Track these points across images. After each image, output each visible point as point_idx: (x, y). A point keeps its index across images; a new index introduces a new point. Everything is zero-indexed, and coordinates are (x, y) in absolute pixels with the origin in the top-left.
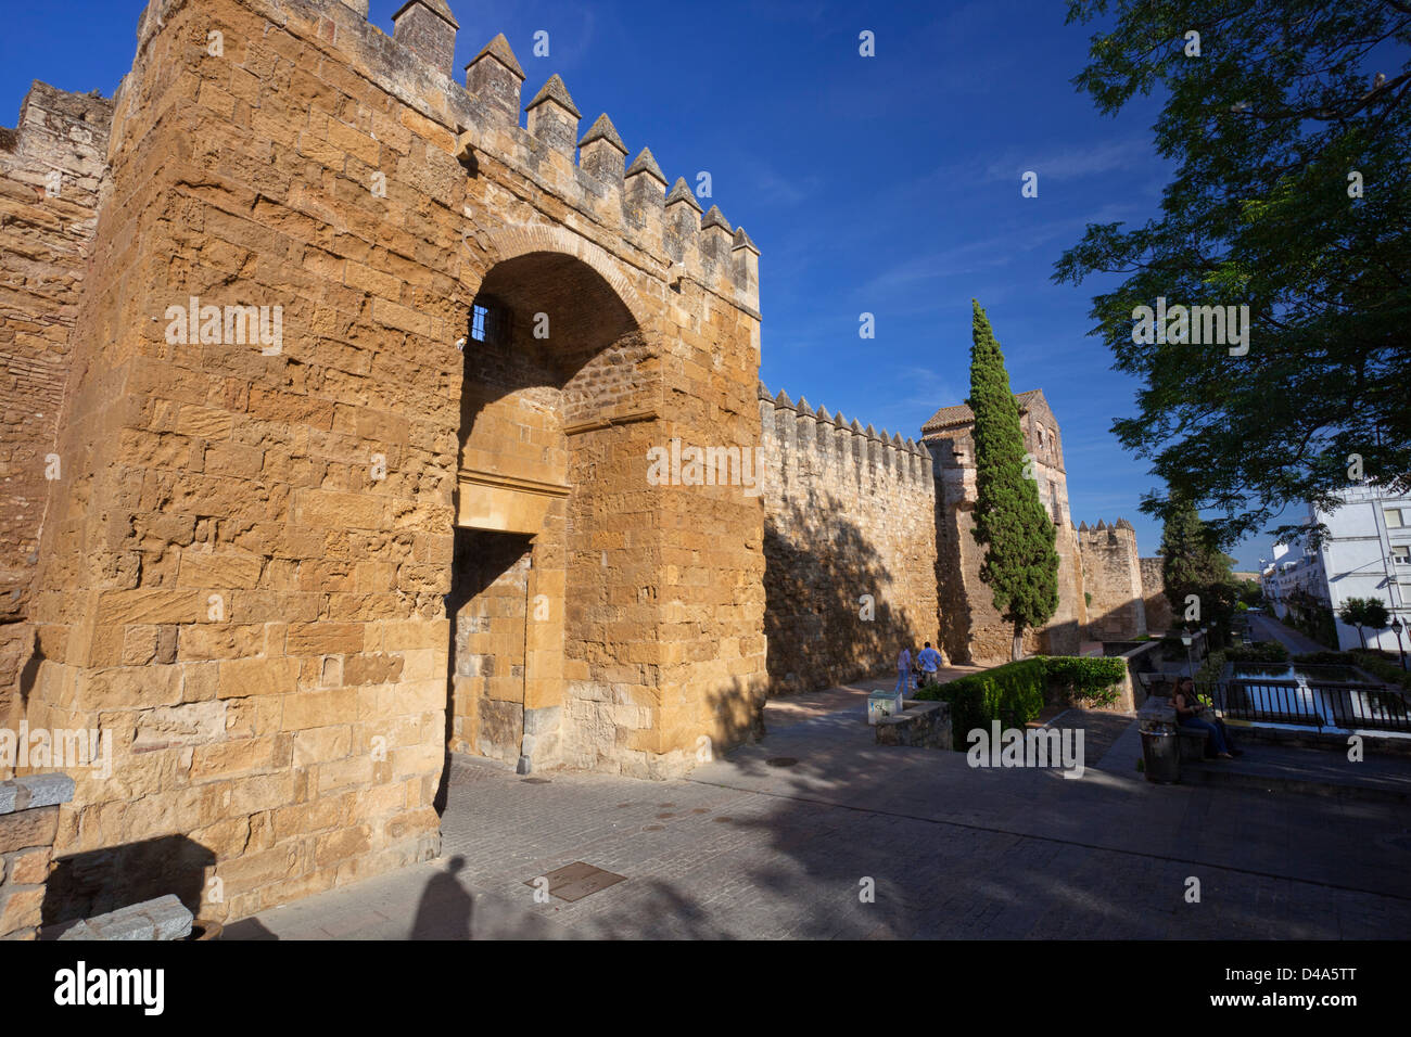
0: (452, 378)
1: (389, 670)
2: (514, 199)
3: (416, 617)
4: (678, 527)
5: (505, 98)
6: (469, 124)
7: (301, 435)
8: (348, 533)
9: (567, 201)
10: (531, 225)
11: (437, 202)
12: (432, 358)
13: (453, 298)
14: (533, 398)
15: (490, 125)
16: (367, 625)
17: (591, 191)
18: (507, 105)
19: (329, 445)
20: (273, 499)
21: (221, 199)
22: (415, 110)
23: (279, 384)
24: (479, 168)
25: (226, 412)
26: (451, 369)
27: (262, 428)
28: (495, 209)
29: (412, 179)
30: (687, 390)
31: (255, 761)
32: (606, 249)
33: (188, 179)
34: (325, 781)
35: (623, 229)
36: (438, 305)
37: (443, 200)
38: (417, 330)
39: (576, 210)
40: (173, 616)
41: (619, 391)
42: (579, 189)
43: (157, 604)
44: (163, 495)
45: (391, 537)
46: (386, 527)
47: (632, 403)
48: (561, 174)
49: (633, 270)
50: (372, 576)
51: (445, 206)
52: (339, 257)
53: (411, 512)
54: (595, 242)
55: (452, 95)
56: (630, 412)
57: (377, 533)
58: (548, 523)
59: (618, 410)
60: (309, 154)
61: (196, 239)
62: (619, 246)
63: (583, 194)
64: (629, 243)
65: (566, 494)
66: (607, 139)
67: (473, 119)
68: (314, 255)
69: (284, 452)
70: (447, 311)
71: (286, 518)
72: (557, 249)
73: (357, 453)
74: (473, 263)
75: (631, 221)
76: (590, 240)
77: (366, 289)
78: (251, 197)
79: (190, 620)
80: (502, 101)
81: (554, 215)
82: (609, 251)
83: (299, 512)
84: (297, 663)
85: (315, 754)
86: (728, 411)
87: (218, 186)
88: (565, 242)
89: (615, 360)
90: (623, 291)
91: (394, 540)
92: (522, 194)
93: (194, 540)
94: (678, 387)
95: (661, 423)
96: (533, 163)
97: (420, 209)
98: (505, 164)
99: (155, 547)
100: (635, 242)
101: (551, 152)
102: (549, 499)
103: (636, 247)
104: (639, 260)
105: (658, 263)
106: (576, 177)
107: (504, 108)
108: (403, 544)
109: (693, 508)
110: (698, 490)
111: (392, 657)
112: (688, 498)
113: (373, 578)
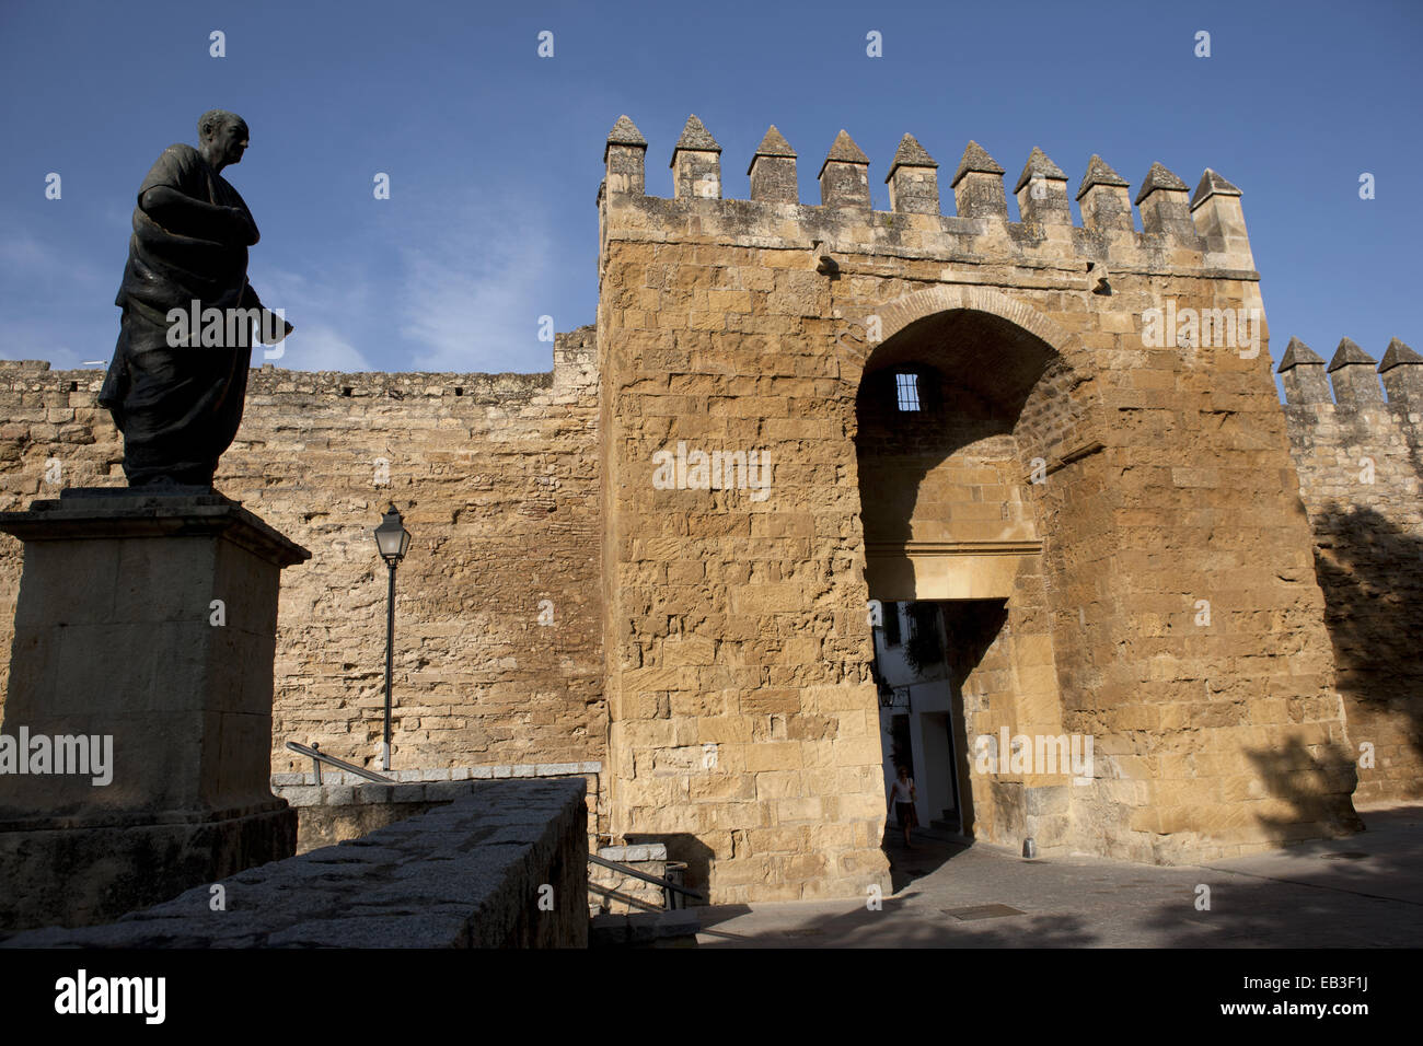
0: (847, 468)
1: (826, 728)
2: (881, 280)
3: (845, 683)
4: (1152, 567)
5: (852, 192)
6: (823, 235)
7: (727, 544)
8: (775, 616)
9: (938, 258)
10: (904, 297)
11: (807, 318)
12: (826, 455)
13: (837, 397)
14: (979, 453)
15: (842, 225)
16: (802, 691)
17: (965, 235)
18: (856, 197)
19: (750, 548)
20: (715, 596)
21: (648, 388)
22: (773, 249)
23: (707, 510)
24: (840, 269)
25: (675, 538)
26: (844, 460)
27: (700, 545)
28: (864, 299)
29: (781, 308)
30: (1141, 402)
31: (730, 791)
32: (996, 285)
33: (627, 383)
34: (783, 813)
35: (1015, 255)
36: (823, 408)
37: (811, 314)
39: (950, 262)
40: (664, 686)
41: (1062, 425)
42: (950, 239)
43: (654, 677)
44: (646, 604)
45: (813, 615)
46: (807, 608)
47: (1076, 437)
48: (928, 235)
49: (1038, 294)
50: (800, 650)
51: (814, 318)
52: (734, 398)
53: (827, 592)
54: (981, 284)
55: (803, 217)
56: (1076, 447)
57: (799, 614)
58: (1019, 584)
59: (1067, 446)
60: (698, 327)
61: (638, 422)
62: (1013, 274)
63: (957, 241)
64: (1025, 268)
65: (1039, 549)
66: (974, 171)
67: (825, 228)
68: (717, 402)
69: (718, 560)
70: (834, 409)
71: (727, 610)
72: (937, 309)
73: (773, 550)
74: (851, 357)
75: (1023, 242)
76: (975, 284)
77: (759, 415)
78: (666, 378)
79: (675, 688)
80: (850, 197)
81: (926, 277)
82: (1001, 286)
83: (735, 604)
84: (749, 720)
85: (774, 792)
86: (1218, 413)
87: (645, 380)
88: (946, 298)
89: (1050, 393)
90: (1029, 321)
91: (816, 619)
92: (888, 273)
93: (669, 633)
94: (1126, 406)
95: (1109, 452)
96: (894, 238)
97: (793, 330)
98: (864, 254)
99: (648, 639)
100: (1033, 263)
101: (912, 218)
102: (1016, 559)
103: (1036, 269)
104: (1044, 280)
105: (1071, 273)
106: (945, 229)
107: (853, 202)
108: (825, 620)
109: (1174, 542)
110: (1179, 519)
111: (827, 717)
112: (1163, 531)
113: (802, 651)
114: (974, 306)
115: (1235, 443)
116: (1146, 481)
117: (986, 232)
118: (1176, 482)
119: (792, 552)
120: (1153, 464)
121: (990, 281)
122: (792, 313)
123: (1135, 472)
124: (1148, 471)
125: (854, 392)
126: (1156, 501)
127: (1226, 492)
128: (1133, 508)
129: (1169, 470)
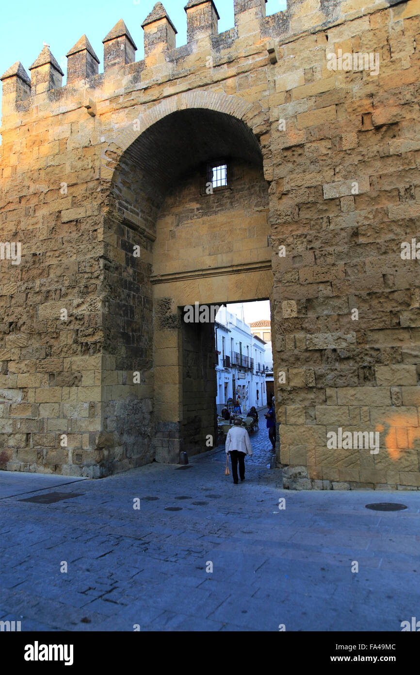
0: (99, 231)
1: (75, 381)
2: (127, 110)
5: (114, 59)
7: (38, 283)
8: (55, 320)
9: (161, 81)
10: (140, 116)
11: (85, 147)
12: (87, 227)
13: (98, 190)
16: (65, 359)
17: (180, 59)
18: (118, 61)
19: (47, 284)
20: (30, 311)
21: (11, 207)
22: (70, 111)
23: (29, 266)
25: (15, 283)
27: (26, 285)
28: (118, 125)
29: (73, 145)
31: (28, 413)
34: (50, 426)
35: (214, 59)
36: (90, 198)
37: (88, 143)
38: (79, 217)
39: (169, 81)
40: (5, 358)
42: (171, 65)
43: (1, 354)
45: (74, 318)
46: (70, 315)
48: (156, 67)
49: (230, 82)
51: (90, 146)
52: (47, 203)
53: (82, 304)
55: (88, 87)
60: (34, 168)
62: (212, 74)
63: (175, 65)
64: (220, 65)
67: (99, 88)
68: (39, 208)
69: (33, 292)
70: (95, 198)
71: (34, 318)
72: (160, 117)
73: (58, 284)
74: (108, 164)
75: (221, 46)
76: (185, 91)
77: (57, 210)
78: (19, 200)
79: (10, 359)
80: (113, 62)
82: (203, 86)
83: (38, 314)
84: (39, 375)
85: (46, 415)
87: (9, 203)
88: (166, 107)
92: (132, 103)
93: (10, 332)
96: (136, 79)
97: (78, 157)
101: (148, 60)
103: (229, 63)
104: (234, 70)
105: (256, 56)
106: (168, 60)
107: (114, 64)
108: (80, 320)
109: (317, 244)
110: (324, 225)
111: (76, 374)
112: (308, 237)
113: (67, 338)
114: (183, 108)
115: (391, 150)
116: (298, 200)
117: (194, 51)
118: (326, 197)
119: (67, 283)
120: (306, 186)
121: (195, 85)
122: (78, 146)
123: (290, 196)
124: (301, 191)
125: (109, 185)
126: (305, 215)
127: (374, 194)
128: (285, 223)
129: (320, 188)
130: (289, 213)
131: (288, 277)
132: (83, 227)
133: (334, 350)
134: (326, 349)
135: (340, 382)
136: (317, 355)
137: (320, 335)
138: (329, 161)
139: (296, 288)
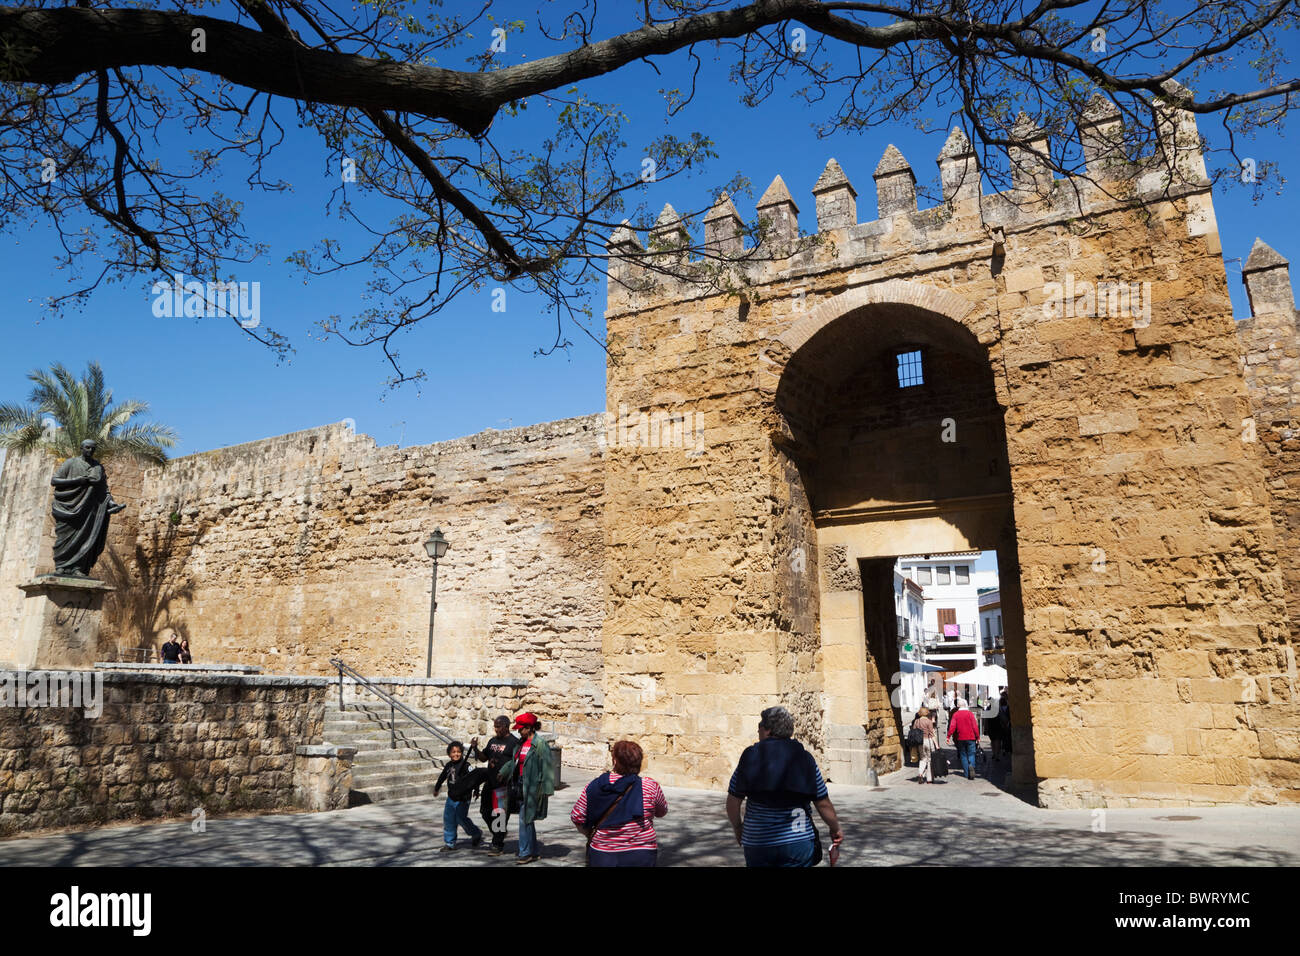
0: (762, 460)
3: (751, 630)
5: (775, 230)
6: (751, 273)
7: (673, 528)
9: (844, 266)
10: (815, 309)
11: (737, 345)
12: (744, 455)
13: (759, 403)
15: (766, 261)
16: (719, 636)
17: (870, 239)
19: (687, 531)
20: (662, 568)
22: (712, 297)
23: (658, 506)
24: (764, 298)
26: (758, 455)
27: (655, 530)
28: (783, 318)
29: (718, 341)
32: (900, 276)
34: (701, 726)
35: (917, 243)
36: (746, 414)
37: (740, 341)
38: (732, 439)
39: (856, 267)
40: (627, 631)
42: (857, 245)
45: (729, 580)
46: (726, 573)
49: (942, 273)
51: (742, 344)
53: (741, 560)
54: (885, 279)
57: (720, 578)
60: (660, 369)
62: (916, 263)
63: (863, 245)
70: (754, 415)
71: (670, 577)
72: (843, 312)
74: (771, 368)
76: (878, 281)
79: (635, 633)
81: (836, 286)
82: (904, 276)
83: (676, 572)
88: (852, 301)
91: (732, 582)
93: (633, 595)
96: (808, 259)
97: (725, 357)
98: (782, 280)
100: (934, 245)
103: (938, 250)
104: (947, 258)
106: (852, 237)
107: (775, 238)
108: (739, 582)
109: (1074, 493)
110: (1083, 469)
111: (736, 656)
112: (1062, 483)
113: (720, 606)
114: (877, 300)
115: (1162, 378)
116: (1046, 434)
117: (890, 229)
118: (1082, 432)
119: (717, 531)
120: (1055, 416)
121: (893, 273)
122: (725, 343)
123: (1034, 427)
124: (1049, 424)
125: (773, 397)
126: (1056, 453)
127: (1145, 433)
128: (1029, 463)
129: (1074, 420)
130: (1034, 451)
131: (1038, 534)
132: (737, 454)
133: (1103, 632)
134: (1091, 631)
135: (1112, 671)
136: (1081, 637)
137: (1084, 613)
138: (1084, 387)
139: (1049, 549)
